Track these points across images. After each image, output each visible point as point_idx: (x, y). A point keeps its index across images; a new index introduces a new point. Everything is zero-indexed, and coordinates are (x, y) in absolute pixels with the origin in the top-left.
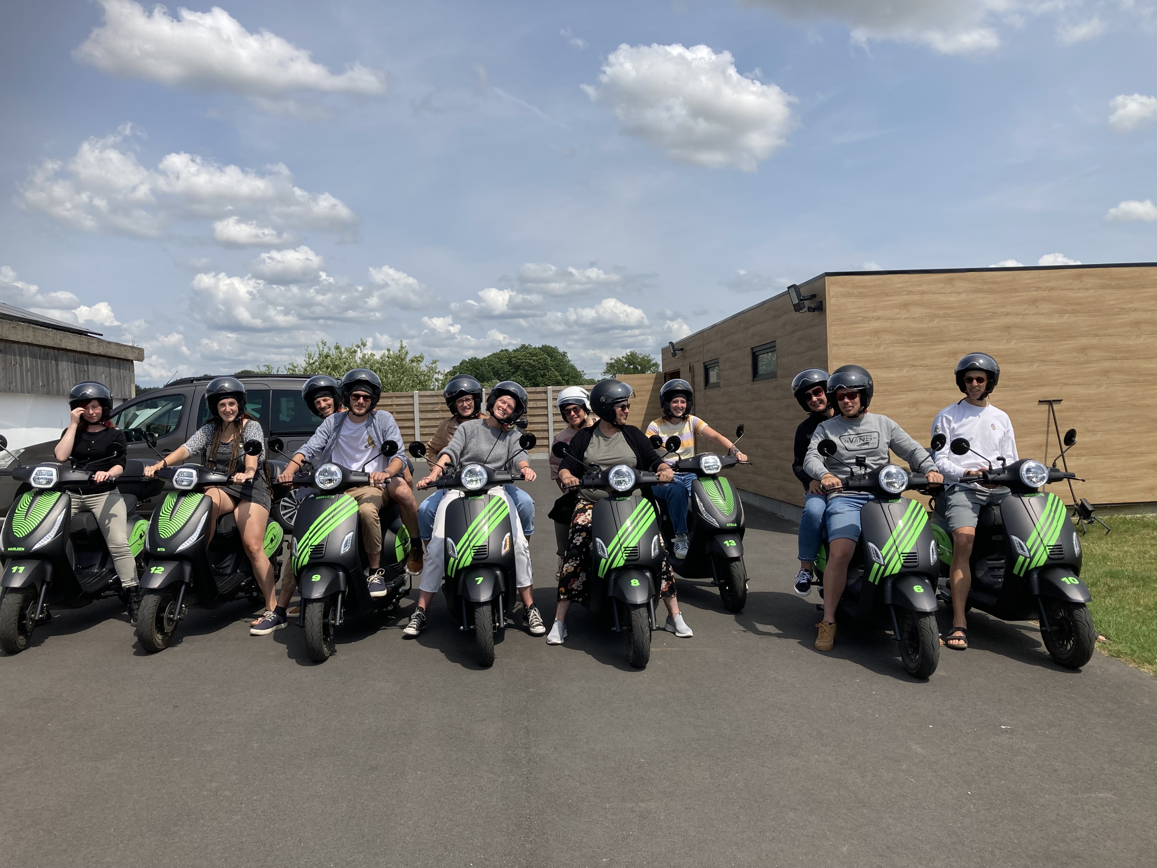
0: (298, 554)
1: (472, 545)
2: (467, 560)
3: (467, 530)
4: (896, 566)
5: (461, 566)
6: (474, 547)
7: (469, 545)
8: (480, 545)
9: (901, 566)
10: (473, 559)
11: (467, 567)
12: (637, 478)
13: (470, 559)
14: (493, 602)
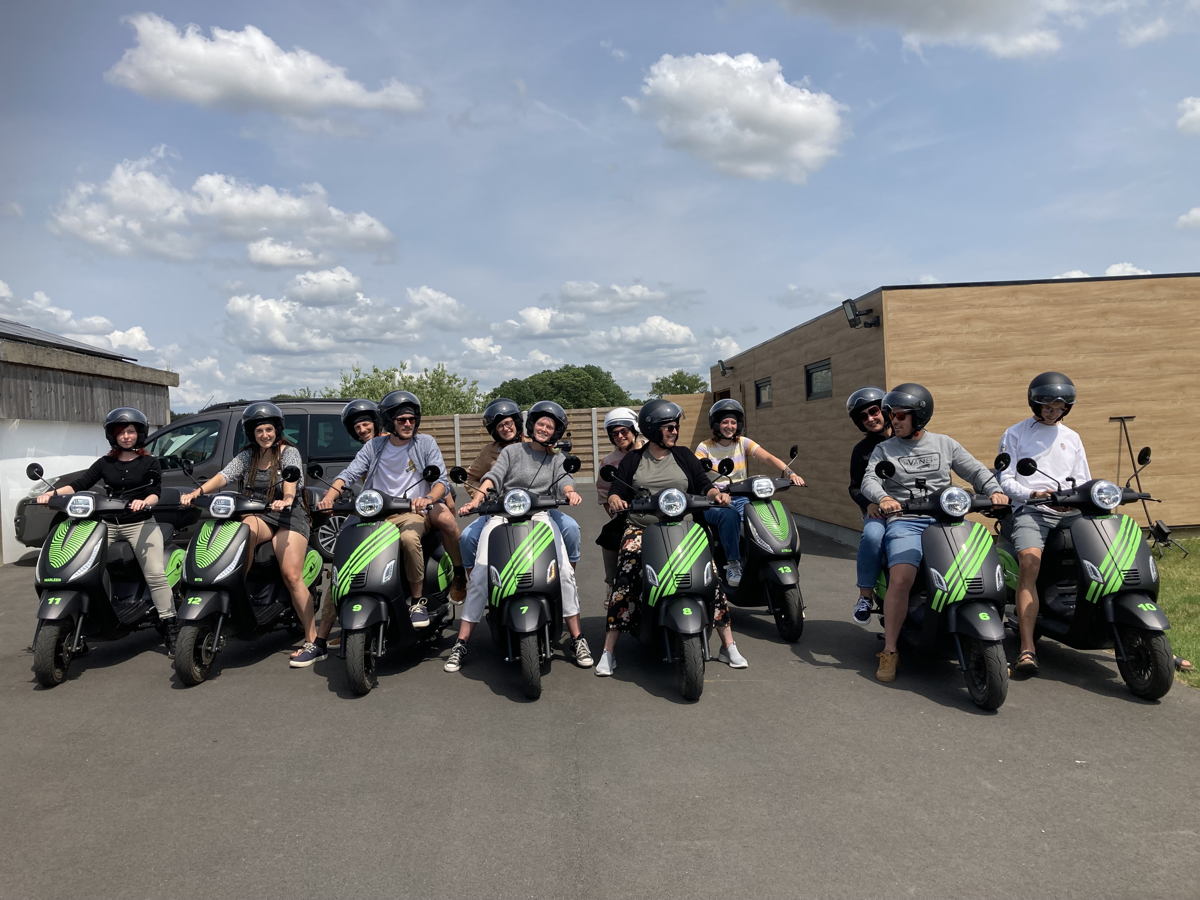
0: (338, 584)
1: (516, 572)
2: (512, 589)
3: (511, 558)
4: (960, 593)
5: (505, 595)
6: (518, 575)
7: (513, 573)
8: (524, 573)
9: (965, 593)
10: (518, 587)
11: (512, 596)
12: (688, 502)
13: (514, 588)
14: (539, 632)
